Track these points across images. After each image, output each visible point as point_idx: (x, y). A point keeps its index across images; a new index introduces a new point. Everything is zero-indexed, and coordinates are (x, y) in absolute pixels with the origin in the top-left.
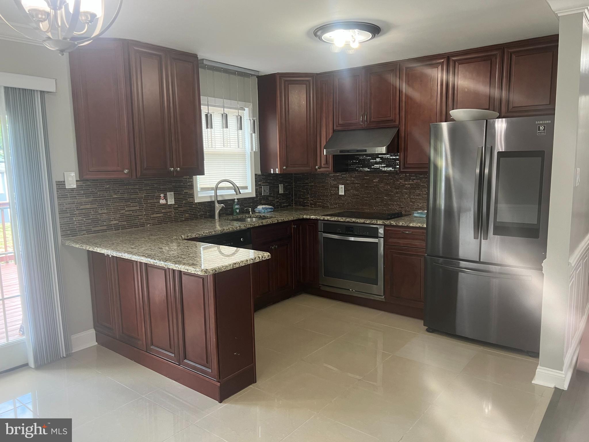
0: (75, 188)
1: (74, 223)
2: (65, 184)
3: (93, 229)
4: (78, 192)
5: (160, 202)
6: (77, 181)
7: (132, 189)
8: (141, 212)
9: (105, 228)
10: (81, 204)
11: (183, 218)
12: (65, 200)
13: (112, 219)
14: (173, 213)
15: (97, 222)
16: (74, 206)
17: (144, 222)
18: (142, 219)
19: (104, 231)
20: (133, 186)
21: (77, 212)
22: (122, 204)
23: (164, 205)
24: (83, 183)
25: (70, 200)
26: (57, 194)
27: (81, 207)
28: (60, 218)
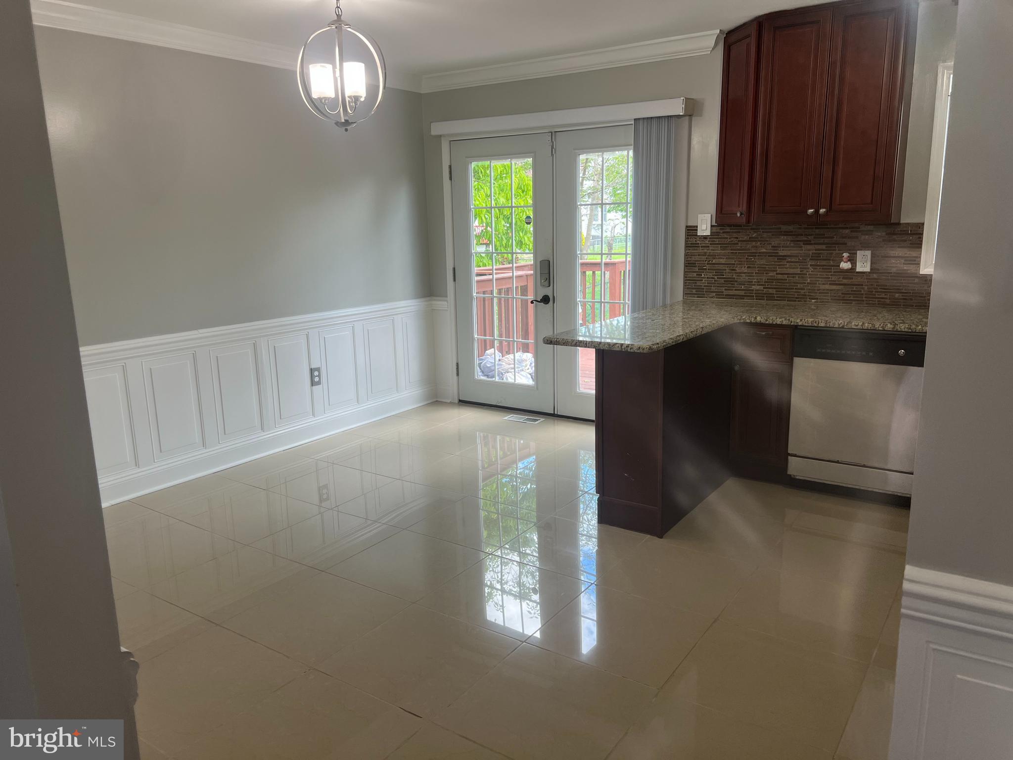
0: (709, 236)
1: (702, 280)
2: (697, 230)
3: (725, 292)
4: (712, 241)
5: (841, 266)
6: (712, 226)
7: (791, 241)
8: (803, 277)
9: (742, 293)
10: (714, 256)
11: (886, 298)
12: (695, 250)
13: (755, 282)
14: (866, 288)
15: (732, 284)
16: (704, 258)
17: (806, 295)
18: (804, 289)
19: (742, 297)
20: (794, 237)
21: (707, 267)
22: (773, 263)
23: (847, 271)
24: (721, 229)
25: (700, 250)
26: (686, 241)
27: (714, 261)
28: (685, 272)
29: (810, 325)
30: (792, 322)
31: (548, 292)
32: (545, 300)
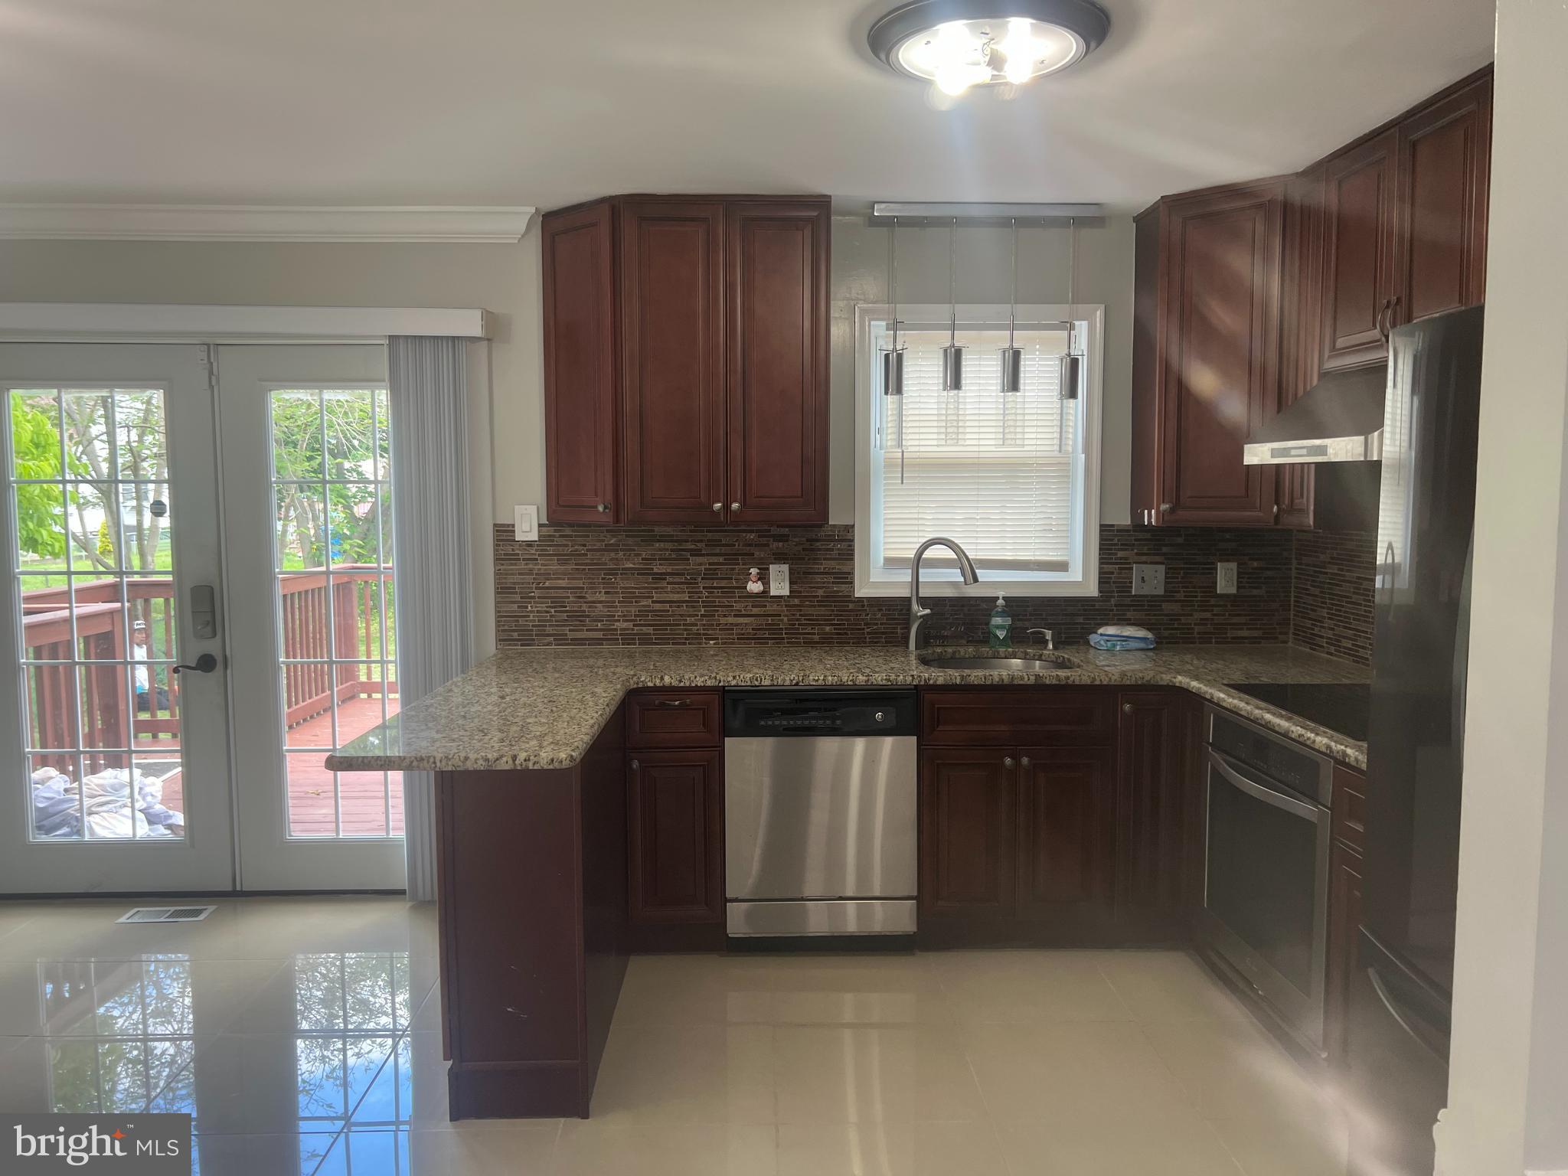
0: (536, 541)
1: (529, 616)
2: (514, 531)
3: (571, 635)
4: (542, 551)
5: (748, 588)
6: (540, 525)
7: (672, 550)
8: (693, 607)
9: (600, 635)
10: (547, 576)
11: (814, 634)
12: (512, 564)
13: (618, 616)
14: (786, 619)
15: (581, 621)
16: (529, 578)
17: (700, 634)
18: (696, 625)
19: (598, 642)
20: (676, 544)
21: (537, 593)
22: (646, 585)
23: (757, 595)
24: (555, 531)
25: (522, 565)
26: (495, 550)
27: (547, 585)
28: (497, 603)
29: (749, 683)
30: (720, 682)
31: (212, 647)
32: (206, 663)
